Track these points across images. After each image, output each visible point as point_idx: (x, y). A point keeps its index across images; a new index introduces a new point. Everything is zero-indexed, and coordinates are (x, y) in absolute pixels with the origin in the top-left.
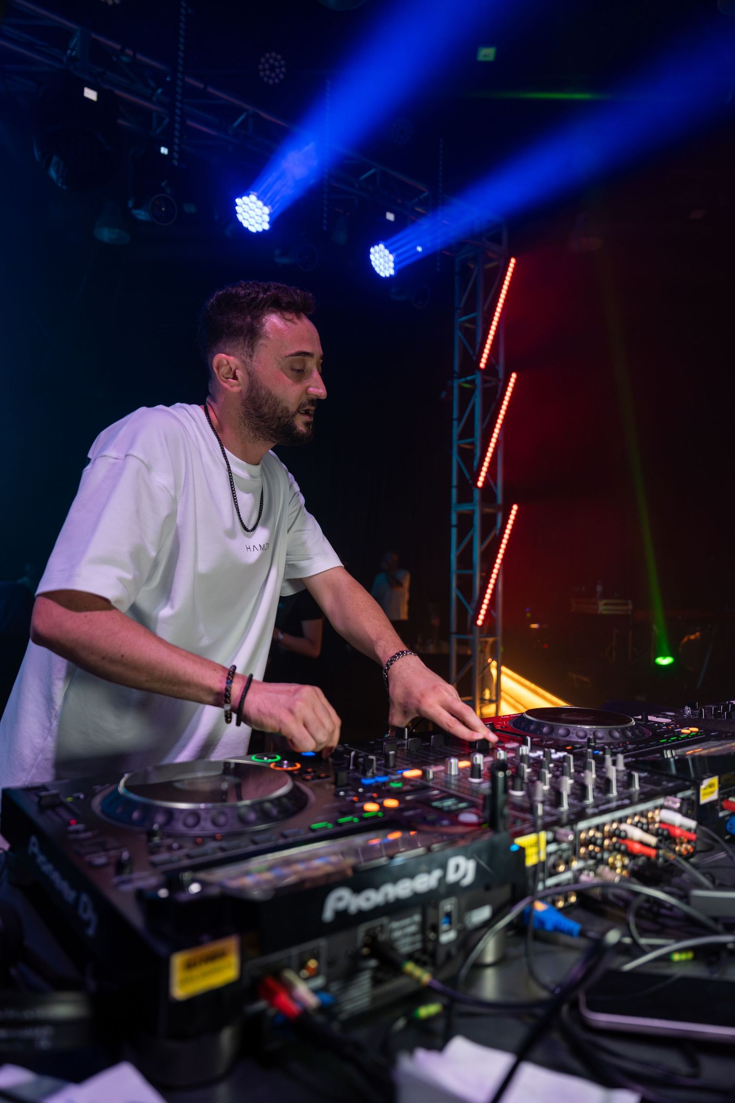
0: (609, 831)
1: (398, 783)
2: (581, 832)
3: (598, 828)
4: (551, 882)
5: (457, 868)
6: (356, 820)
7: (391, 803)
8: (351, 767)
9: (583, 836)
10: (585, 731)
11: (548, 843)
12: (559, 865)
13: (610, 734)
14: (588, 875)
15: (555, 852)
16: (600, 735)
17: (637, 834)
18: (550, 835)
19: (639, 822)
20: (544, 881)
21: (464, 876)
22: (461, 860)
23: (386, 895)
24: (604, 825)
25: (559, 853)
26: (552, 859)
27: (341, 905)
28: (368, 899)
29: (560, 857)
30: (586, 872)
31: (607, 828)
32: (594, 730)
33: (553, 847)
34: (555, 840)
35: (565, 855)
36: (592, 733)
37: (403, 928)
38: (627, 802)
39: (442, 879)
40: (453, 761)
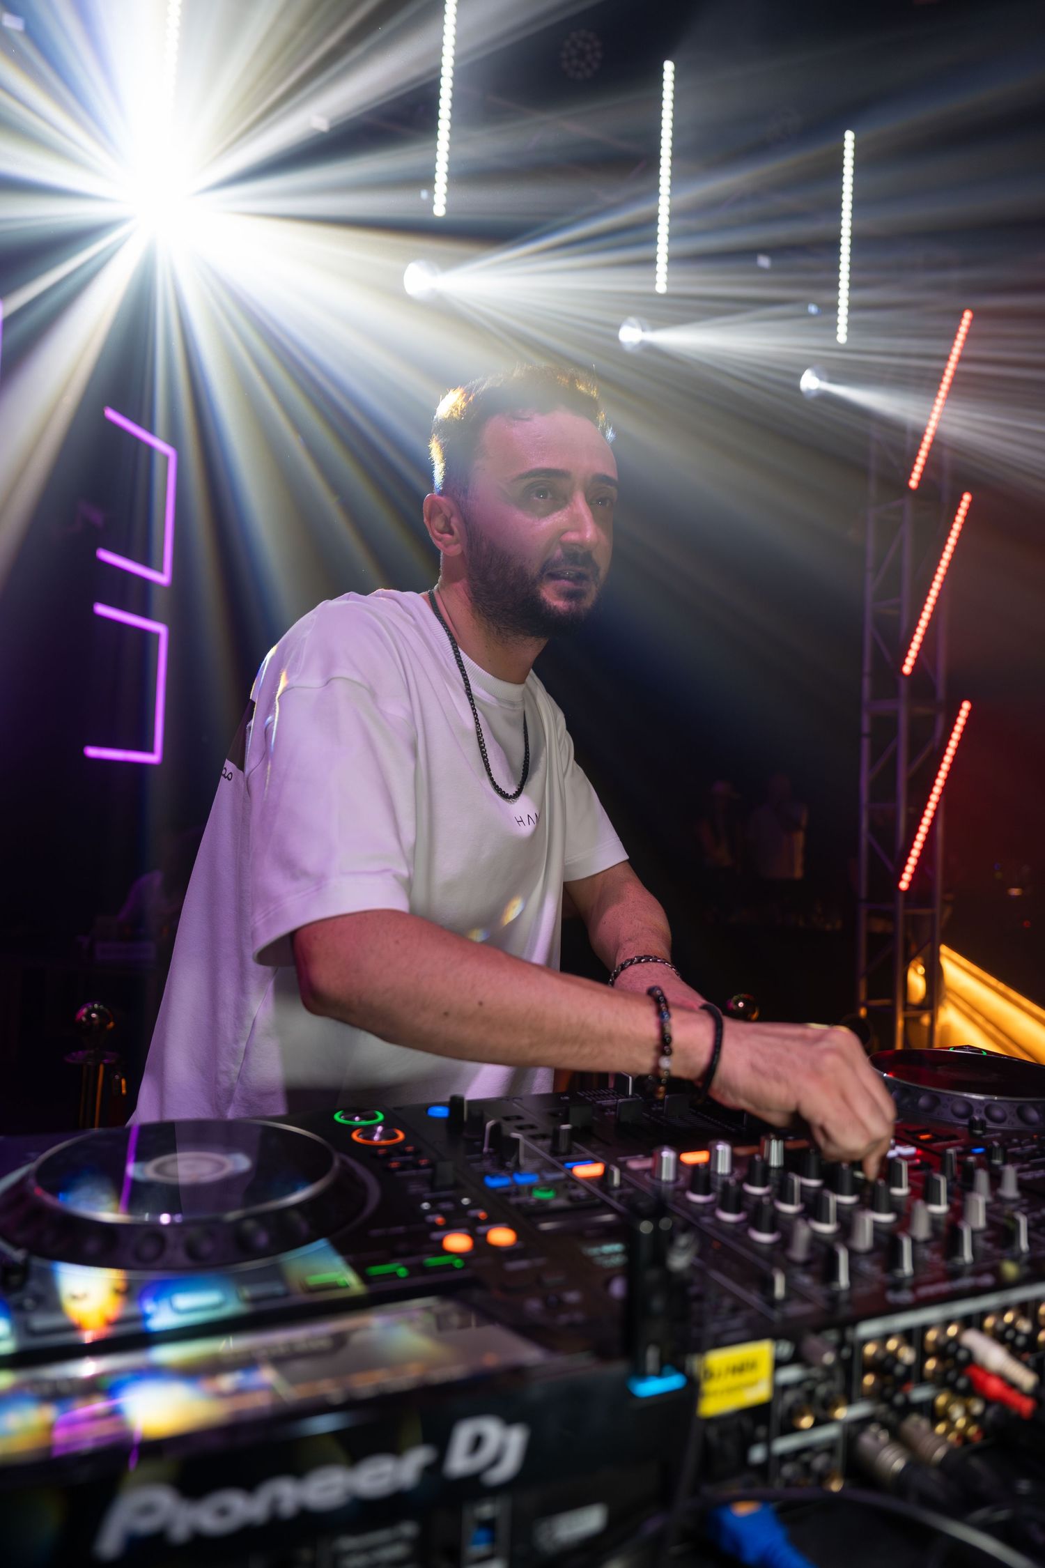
0: (936, 1342)
1: (548, 1191)
2: (865, 1342)
3: (912, 1336)
4: (784, 1445)
5: (478, 1443)
6: (402, 1272)
7: (501, 1236)
8: (485, 1149)
9: (870, 1349)
10: (969, 1104)
11: (779, 1364)
12: (802, 1415)
13: (1020, 1113)
14: (876, 1437)
15: (798, 1384)
16: (997, 1113)
17: (994, 1357)
18: (786, 1349)
19: (1011, 1326)
20: (768, 1442)
21: (496, 1462)
22: (491, 1429)
23: (275, 1503)
24: (925, 1328)
25: (808, 1385)
26: (789, 1397)
27: (146, 1525)
28: (223, 1512)
29: (811, 1394)
30: (874, 1429)
31: (932, 1335)
32: (987, 1104)
33: (790, 1374)
34: (797, 1358)
35: (822, 1390)
36: (983, 1108)
37: (368, 1550)
38: (987, 1280)
39: (434, 1470)
40: (667, 1155)
